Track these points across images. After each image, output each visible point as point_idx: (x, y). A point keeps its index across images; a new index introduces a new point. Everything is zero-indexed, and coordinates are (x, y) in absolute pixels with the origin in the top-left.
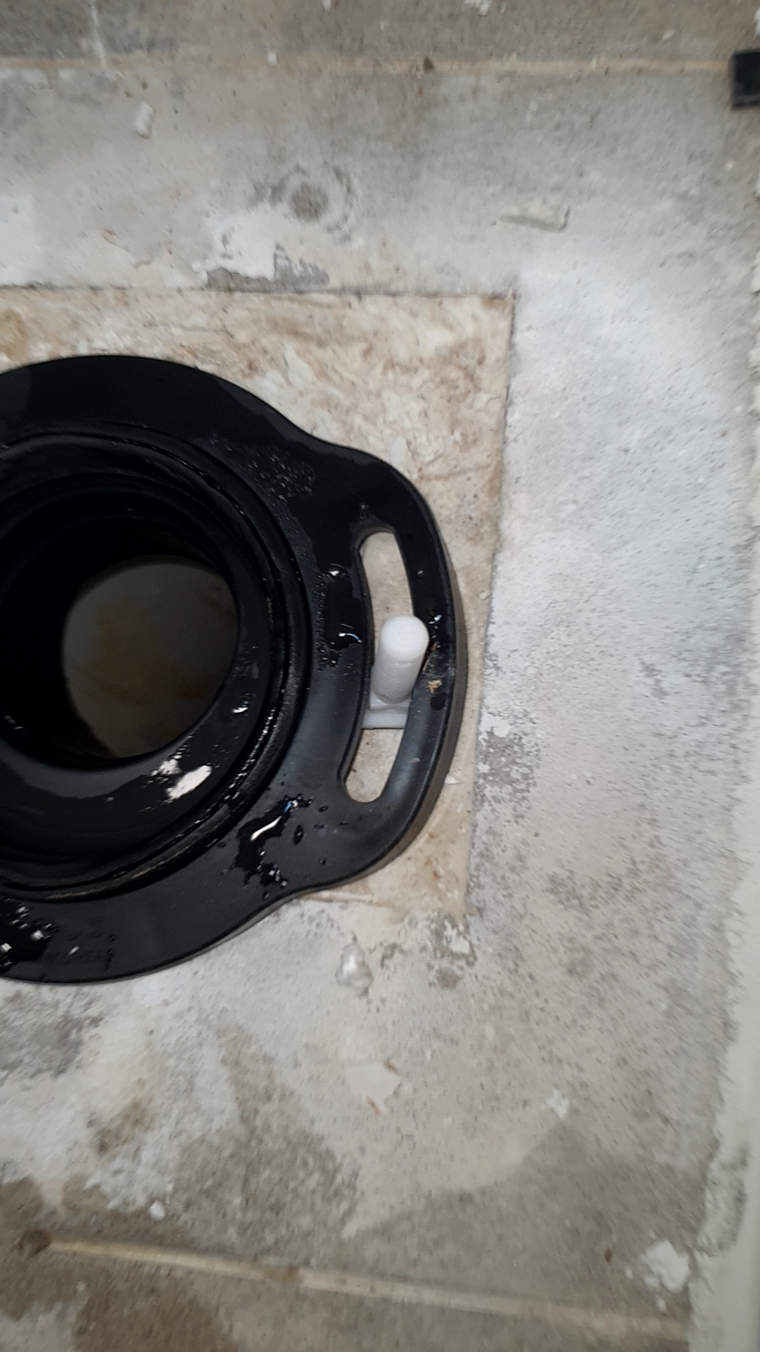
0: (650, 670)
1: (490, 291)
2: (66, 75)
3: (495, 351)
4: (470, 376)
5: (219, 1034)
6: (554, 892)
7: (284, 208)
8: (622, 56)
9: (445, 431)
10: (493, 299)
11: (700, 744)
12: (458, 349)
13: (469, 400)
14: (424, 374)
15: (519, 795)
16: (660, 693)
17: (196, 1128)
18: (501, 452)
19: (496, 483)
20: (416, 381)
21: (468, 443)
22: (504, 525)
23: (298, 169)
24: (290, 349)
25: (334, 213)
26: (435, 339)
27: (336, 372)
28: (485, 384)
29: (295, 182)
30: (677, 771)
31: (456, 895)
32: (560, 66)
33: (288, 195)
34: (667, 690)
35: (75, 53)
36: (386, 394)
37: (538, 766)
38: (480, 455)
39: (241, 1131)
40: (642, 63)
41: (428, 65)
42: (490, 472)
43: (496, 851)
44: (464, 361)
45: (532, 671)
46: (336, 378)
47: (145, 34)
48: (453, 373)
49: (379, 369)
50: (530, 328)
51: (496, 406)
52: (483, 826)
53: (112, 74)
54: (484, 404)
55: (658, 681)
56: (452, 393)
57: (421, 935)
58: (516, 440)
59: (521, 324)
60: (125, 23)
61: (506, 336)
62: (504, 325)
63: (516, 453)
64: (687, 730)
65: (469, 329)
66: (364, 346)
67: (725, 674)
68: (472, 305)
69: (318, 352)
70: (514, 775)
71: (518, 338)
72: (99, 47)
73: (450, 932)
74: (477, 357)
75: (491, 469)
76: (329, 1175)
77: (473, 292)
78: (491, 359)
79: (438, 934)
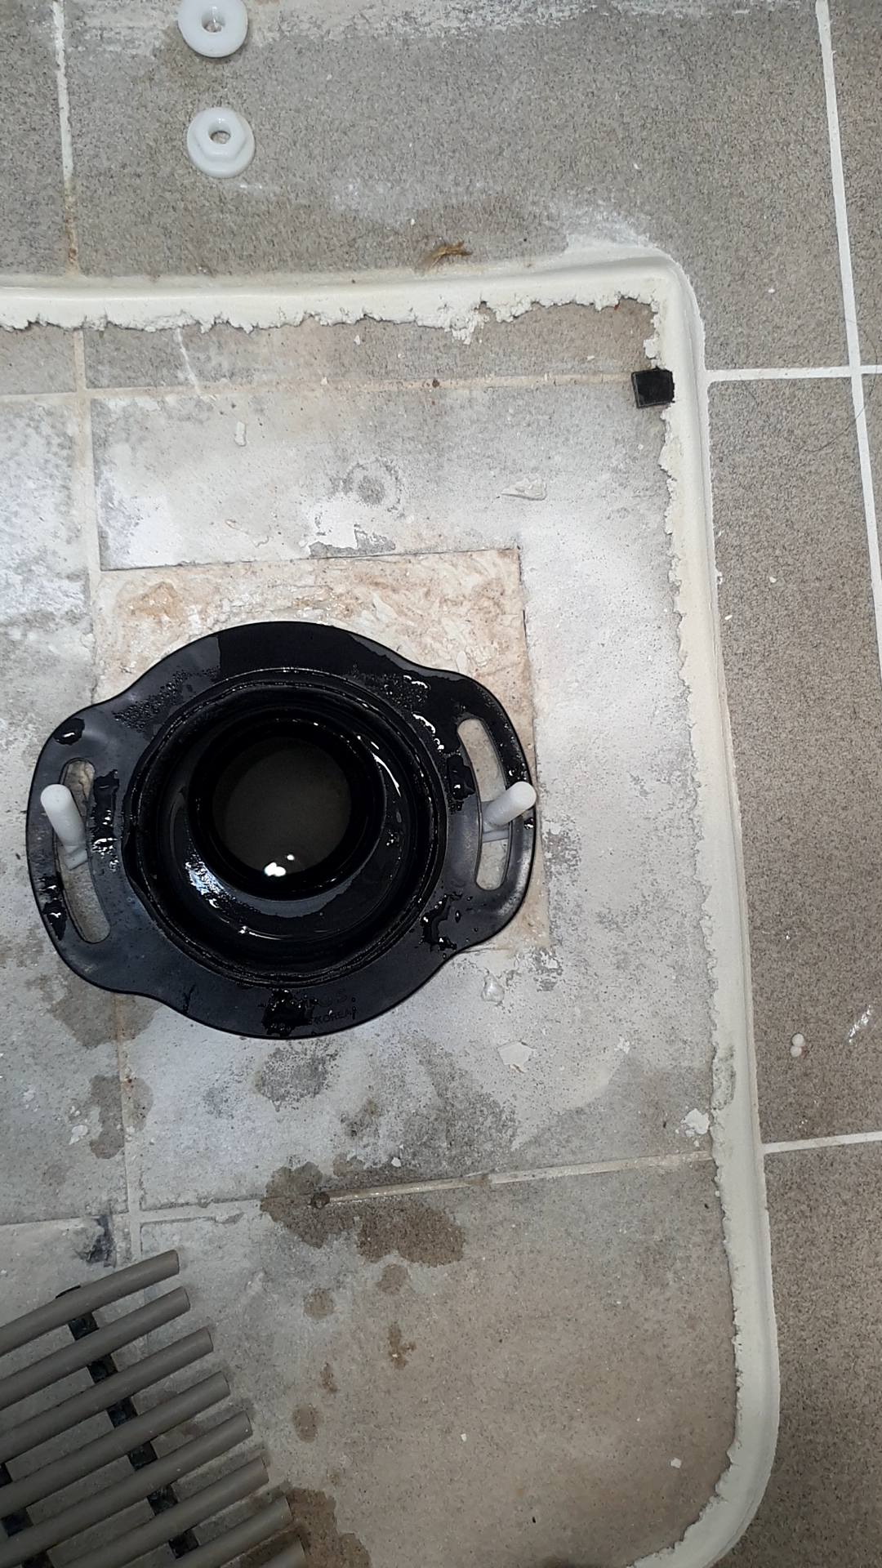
0: (636, 780)
1: (503, 546)
2: (171, 399)
3: (511, 585)
4: (497, 604)
5: (415, 1046)
6: (601, 922)
7: (354, 495)
8: (563, 372)
9: (488, 643)
10: (504, 552)
11: (671, 821)
12: (487, 586)
13: (499, 620)
14: (467, 605)
15: (572, 868)
16: (645, 793)
17: (411, 1106)
18: (526, 653)
19: (526, 674)
20: (462, 610)
21: (504, 649)
22: (536, 700)
23: (358, 466)
24: (376, 596)
25: (389, 499)
26: (472, 581)
27: (409, 610)
28: (507, 608)
29: (358, 475)
30: (660, 839)
31: (544, 934)
32: (523, 381)
33: (355, 486)
34: (648, 791)
35: (174, 382)
36: (444, 621)
37: (580, 849)
38: (512, 656)
39: (439, 1102)
40: (577, 377)
41: (436, 384)
42: (521, 668)
43: (564, 904)
44: (491, 594)
45: (568, 791)
46: (410, 613)
47: (226, 366)
48: (486, 603)
49: (437, 604)
50: (532, 570)
51: (518, 623)
52: (554, 891)
53: (205, 398)
54: (509, 624)
55: (642, 786)
56: (487, 616)
57: (528, 961)
58: (535, 645)
59: (526, 568)
60: (209, 359)
61: (517, 575)
62: (514, 568)
63: (535, 653)
64: (662, 813)
65: (492, 573)
66: (425, 589)
67: (679, 776)
68: (492, 555)
69: (395, 597)
70: (567, 857)
71: (525, 578)
72: (192, 377)
73: (544, 957)
74: (500, 590)
75: (522, 665)
76: (497, 1116)
77: (493, 548)
78: (509, 592)
79: (537, 960)
